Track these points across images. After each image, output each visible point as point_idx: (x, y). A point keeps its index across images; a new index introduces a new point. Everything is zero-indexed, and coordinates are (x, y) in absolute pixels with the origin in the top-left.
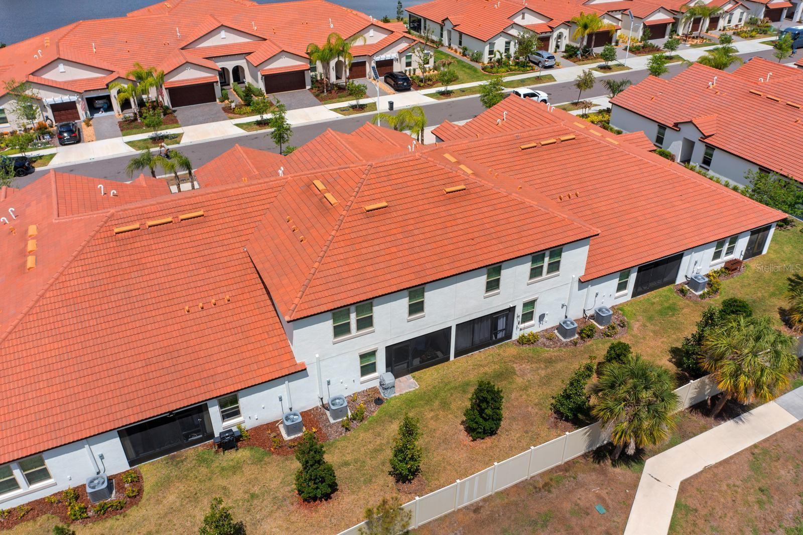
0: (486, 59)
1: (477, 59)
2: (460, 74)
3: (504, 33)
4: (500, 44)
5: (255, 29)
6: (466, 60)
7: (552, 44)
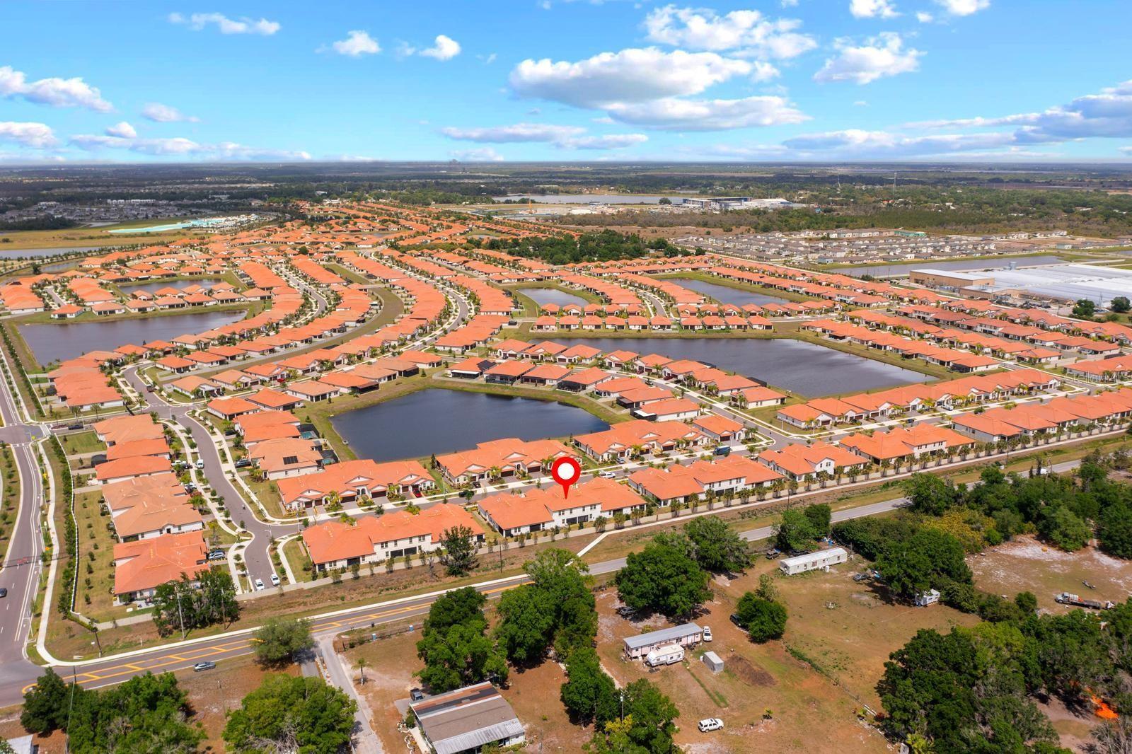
0: (601, 460)
1: (597, 460)
2: (591, 467)
3: (607, 452)
4: (605, 456)
5: (523, 452)
6: (594, 460)
7: (626, 454)
